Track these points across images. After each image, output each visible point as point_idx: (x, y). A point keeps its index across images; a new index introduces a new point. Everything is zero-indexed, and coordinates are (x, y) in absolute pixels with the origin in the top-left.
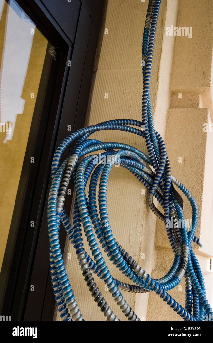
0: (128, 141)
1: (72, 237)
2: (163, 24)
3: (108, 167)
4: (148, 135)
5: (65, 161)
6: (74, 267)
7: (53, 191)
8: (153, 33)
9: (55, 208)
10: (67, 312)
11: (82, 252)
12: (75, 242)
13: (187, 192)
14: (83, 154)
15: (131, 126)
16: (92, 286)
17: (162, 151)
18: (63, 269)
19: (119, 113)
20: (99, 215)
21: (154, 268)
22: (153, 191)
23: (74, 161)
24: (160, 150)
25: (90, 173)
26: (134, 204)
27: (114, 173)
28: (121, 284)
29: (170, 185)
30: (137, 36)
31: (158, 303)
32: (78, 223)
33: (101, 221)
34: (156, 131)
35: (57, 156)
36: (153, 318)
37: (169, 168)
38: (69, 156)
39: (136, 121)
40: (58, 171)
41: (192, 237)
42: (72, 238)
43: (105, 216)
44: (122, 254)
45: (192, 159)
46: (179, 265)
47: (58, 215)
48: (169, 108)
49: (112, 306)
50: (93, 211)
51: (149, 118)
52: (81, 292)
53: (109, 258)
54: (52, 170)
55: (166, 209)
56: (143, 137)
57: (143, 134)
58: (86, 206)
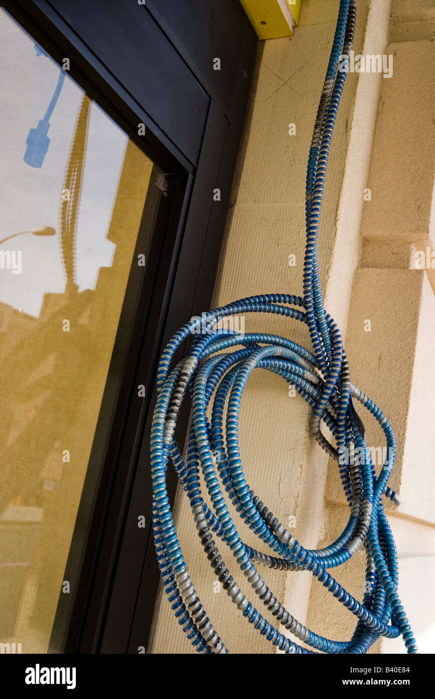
0: (284, 325)
1: (185, 480)
2: (349, 127)
3: (242, 376)
4: (313, 320)
5: (177, 365)
6: (190, 529)
7: (159, 412)
8: (324, 158)
9: (162, 437)
10: (175, 587)
11: (198, 503)
12: (189, 488)
13: (379, 413)
14: (206, 354)
15: (284, 305)
16: (212, 552)
17: (336, 346)
18: (170, 526)
19: (269, 278)
20: (226, 450)
21: (322, 538)
22: (319, 411)
23: (191, 367)
24: (333, 344)
25: (215, 385)
26: (288, 431)
27: (259, 378)
28: (259, 555)
29: (348, 403)
30: (304, 145)
31: (326, 595)
32: (194, 460)
33: (229, 458)
34: (326, 314)
35: (165, 359)
36: (317, 619)
37: (347, 374)
38: (183, 358)
39: (294, 297)
40: (167, 383)
41: (382, 489)
42: (185, 482)
43: (235, 451)
44: (258, 508)
45: (393, 357)
46: (354, 532)
47: (166, 448)
48: (358, 268)
49: (248, 593)
50: (217, 443)
51: (315, 294)
52: (200, 570)
53: (239, 514)
54: (158, 380)
55: (340, 441)
56: (306, 323)
57: (305, 318)
58: (207, 436)
